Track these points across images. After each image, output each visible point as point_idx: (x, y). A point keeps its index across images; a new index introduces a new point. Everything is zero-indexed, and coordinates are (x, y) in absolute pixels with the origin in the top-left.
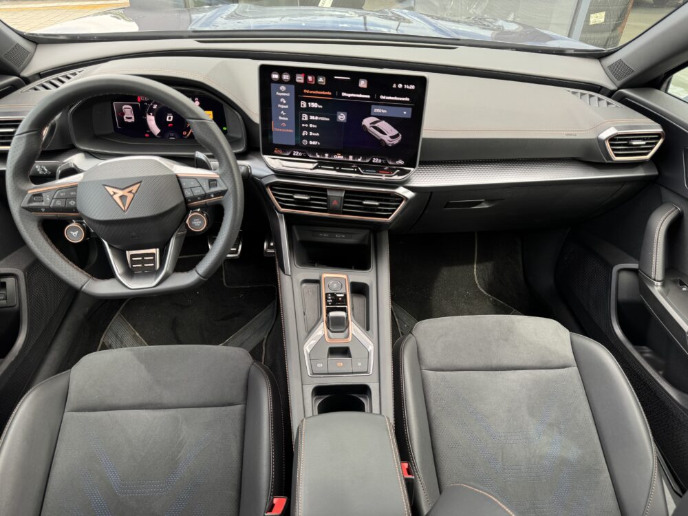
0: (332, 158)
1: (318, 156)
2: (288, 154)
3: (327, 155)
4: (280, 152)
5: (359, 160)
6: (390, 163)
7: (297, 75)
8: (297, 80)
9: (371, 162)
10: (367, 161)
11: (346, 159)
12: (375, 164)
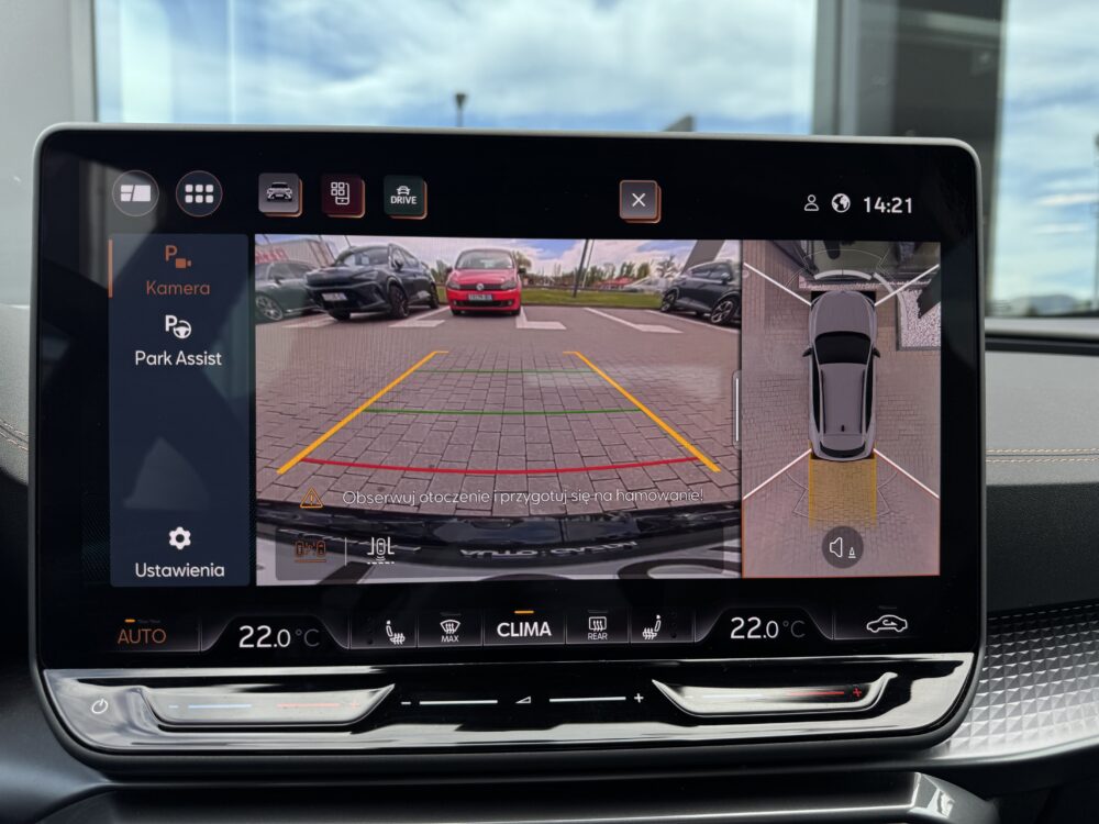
0: (483, 642)
1: (398, 639)
2: (205, 646)
3: (450, 627)
4: (155, 637)
5: (649, 634)
6: (834, 636)
7: (263, 178)
8: (264, 208)
9: (719, 642)
10: (698, 637)
11: (568, 640)
12: (746, 647)
